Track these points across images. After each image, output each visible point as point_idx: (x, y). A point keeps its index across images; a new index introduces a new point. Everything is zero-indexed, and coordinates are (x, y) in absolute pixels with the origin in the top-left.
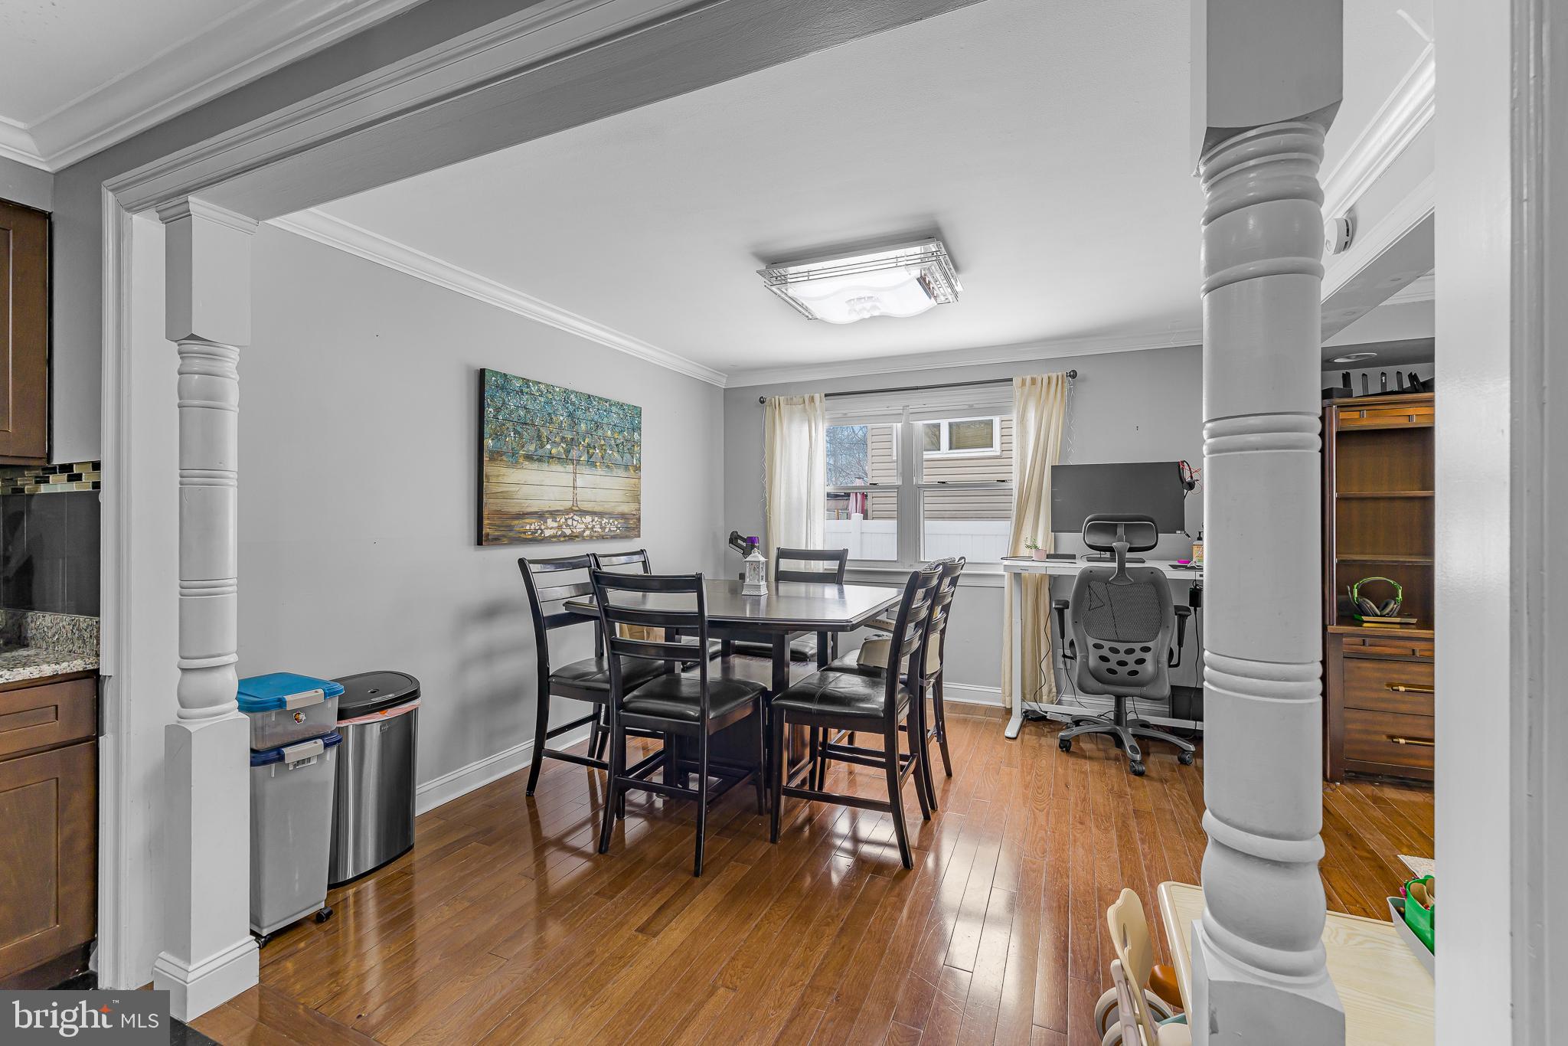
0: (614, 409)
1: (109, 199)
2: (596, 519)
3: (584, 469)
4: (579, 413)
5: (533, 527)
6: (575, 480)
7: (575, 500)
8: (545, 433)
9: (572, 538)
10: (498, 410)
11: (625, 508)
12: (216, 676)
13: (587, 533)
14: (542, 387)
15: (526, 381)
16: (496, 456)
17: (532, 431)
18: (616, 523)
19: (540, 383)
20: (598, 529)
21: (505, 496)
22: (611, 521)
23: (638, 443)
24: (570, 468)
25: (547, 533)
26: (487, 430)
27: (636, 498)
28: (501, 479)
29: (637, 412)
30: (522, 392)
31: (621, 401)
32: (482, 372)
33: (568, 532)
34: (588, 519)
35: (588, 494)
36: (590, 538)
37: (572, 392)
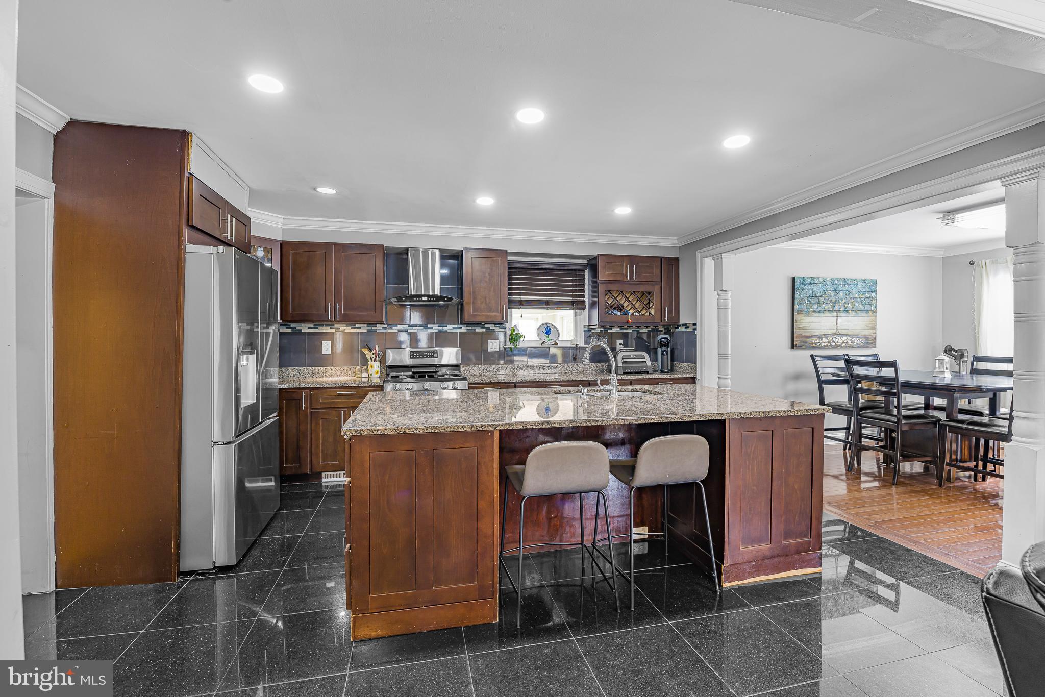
0: (859, 283)
1: (698, 255)
2: (849, 338)
3: (843, 315)
4: (839, 288)
5: (816, 342)
6: (837, 320)
7: (837, 329)
8: (822, 299)
9: (836, 347)
10: (800, 293)
11: (867, 333)
13: (844, 345)
14: (820, 279)
15: (813, 278)
16: (800, 311)
17: (816, 300)
18: (861, 340)
19: (819, 278)
20: (850, 343)
21: (804, 328)
22: (858, 339)
23: (875, 299)
24: (835, 314)
25: (823, 344)
26: (796, 301)
27: (874, 327)
28: (802, 322)
29: (875, 282)
30: (811, 283)
31: (864, 278)
32: (794, 278)
33: (834, 344)
34: (845, 338)
35: (845, 326)
36: (846, 347)
37: (836, 279)
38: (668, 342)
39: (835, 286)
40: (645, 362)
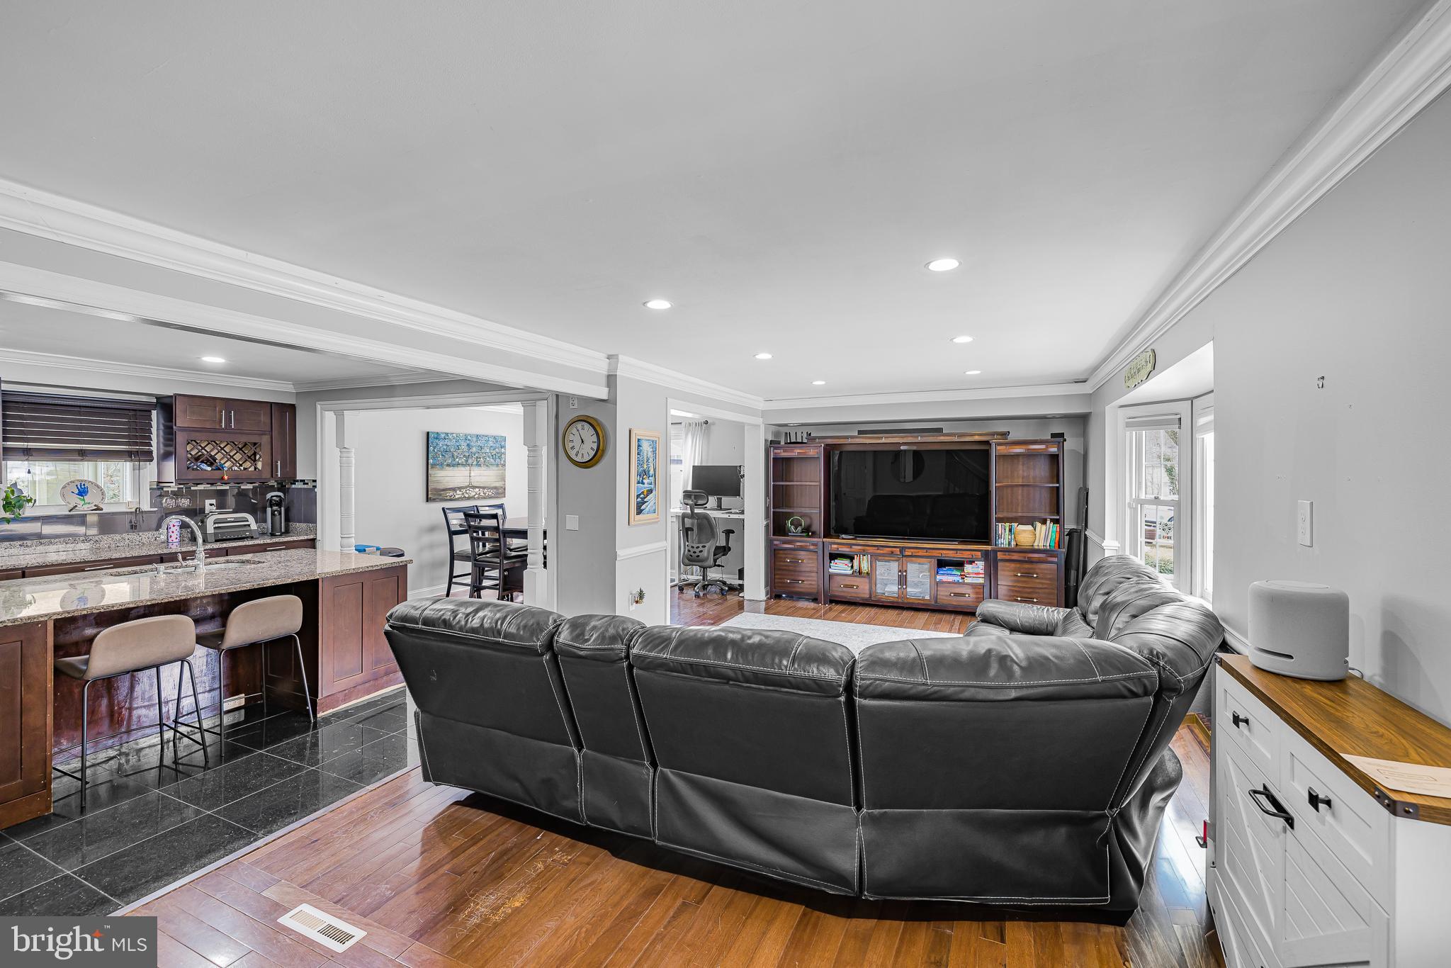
0: (490, 439)
1: (319, 407)
2: (481, 489)
3: (476, 468)
4: (472, 444)
5: (450, 494)
6: (470, 473)
7: (470, 482)
8: (455, 454)
9: (469, 498)
10: (434, 448)
11: (497, 484)
12: (350, 539)
13: (477, 496)
14: (454, 435)
15: (447, 434)
16: (434, 465)
17: (450, 454)
18: (492, 491)
19: (453, 433)
20: (482, 494)
21: (438, 482)
22: (489, 490)
23: (504, 454)
24: (468, 468)
25: (457, 497)
26: (430, 456)
27: (503, 479)
28: (436, 475)
29: (504, 439)
30: (445, 438)
31: (494, 434)
32: (428, 433)
33: (467, 496)
34: (477, 490)
35: (478, 479)
36: (478, 498)
37: (469, 435)
38: (281, 500)
39: (468, 442)
40: (249, 525)
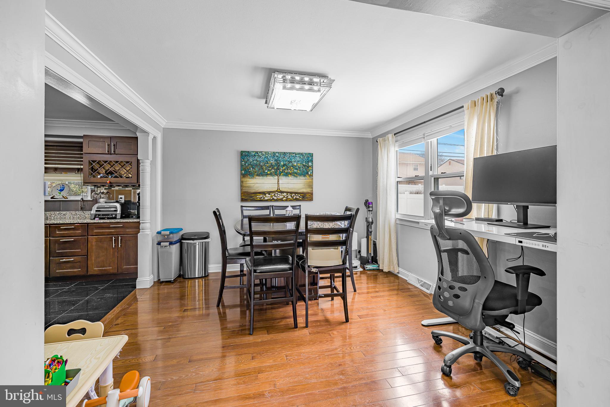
0: (298, 156)
2: (289, 194)
3: (284, 177)
4: (280, 159)
5: (260, 196)
6: (278, 181)
7: (279, 188)
8: (265, 167)
9: (277, 200)
10: (246, 162)
11: (305, 191)
13: (285, 199)
14: (263, 153)
15: (257, 152)
16: (245, 175)
17: (259, 167)
18: (299, 195)
19: (262, 152)
20: (289, 197)
21: (249, 187)
22: (297, 195)
23: (312, 166)
24: (276, 177)
25: (266, 198)
26: (242, 168)
27: (311, 186)
28: (247, 182)
29: (312, 155)
30: (255, 156)
31: (301, 152)
32: (242, 152)
33: (275, 198)
34: (285, 194)
35: (285, 186)
36: (286, 200)
37: (277, 153)
39: (276, 158)
